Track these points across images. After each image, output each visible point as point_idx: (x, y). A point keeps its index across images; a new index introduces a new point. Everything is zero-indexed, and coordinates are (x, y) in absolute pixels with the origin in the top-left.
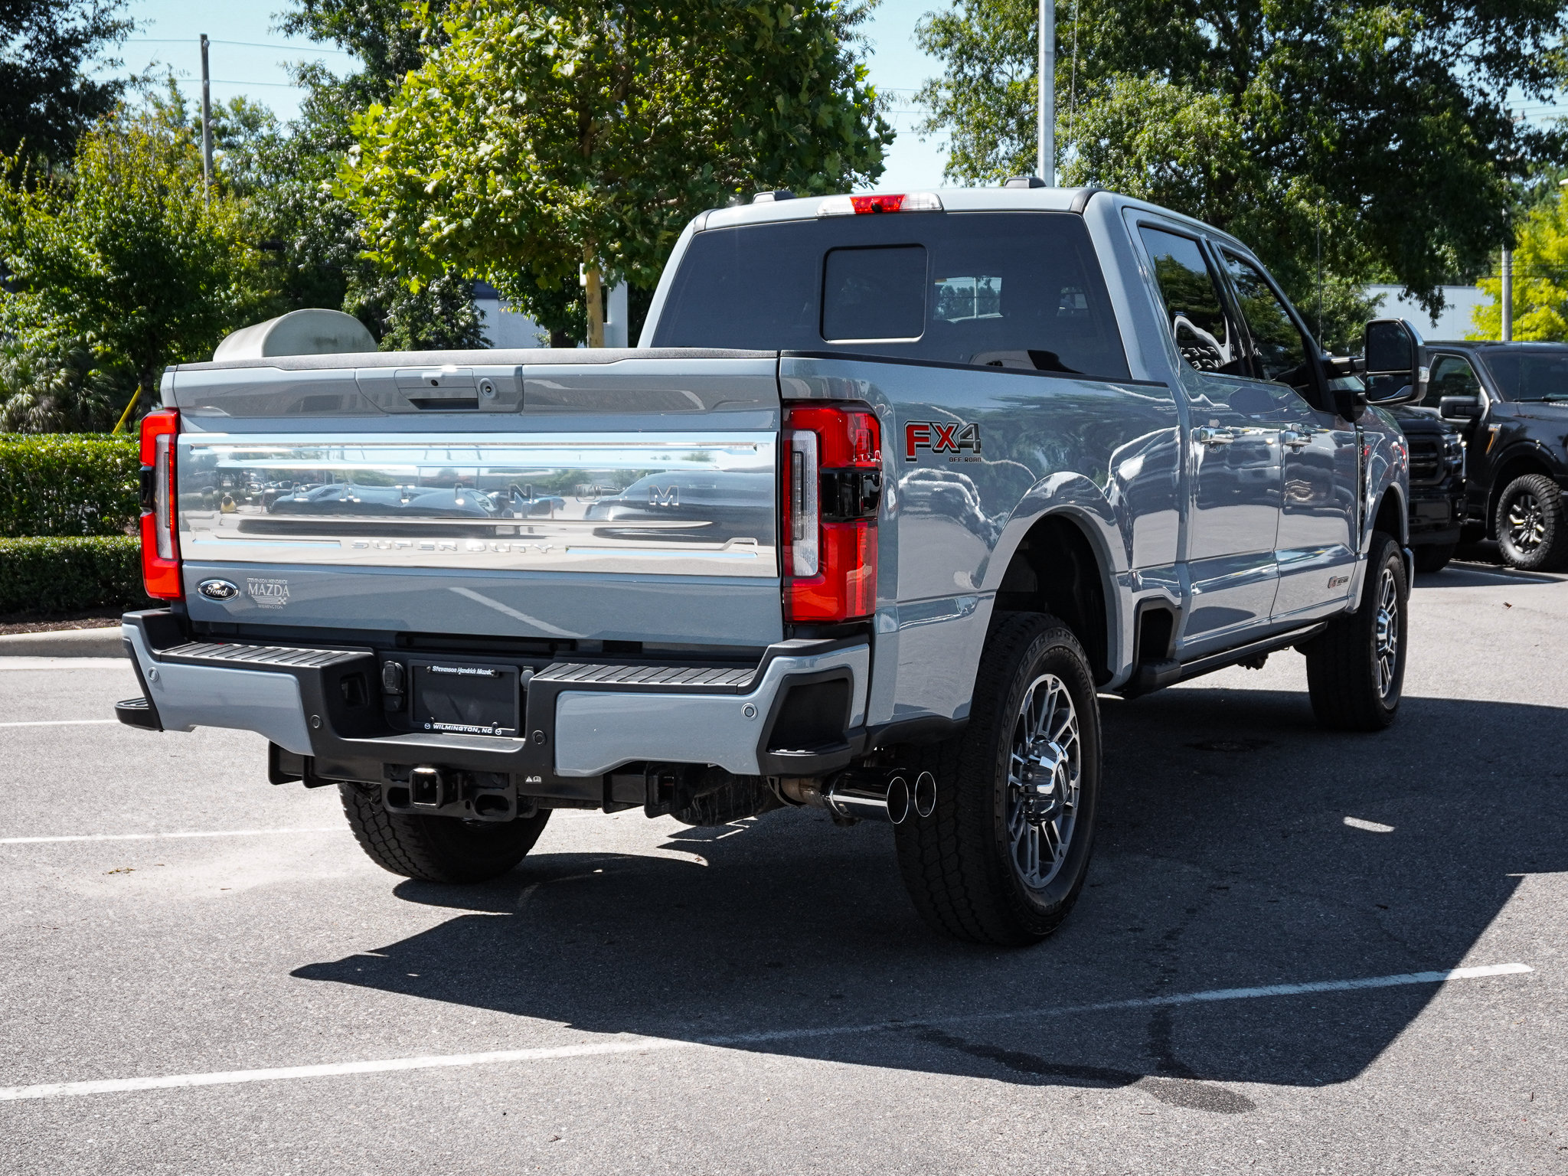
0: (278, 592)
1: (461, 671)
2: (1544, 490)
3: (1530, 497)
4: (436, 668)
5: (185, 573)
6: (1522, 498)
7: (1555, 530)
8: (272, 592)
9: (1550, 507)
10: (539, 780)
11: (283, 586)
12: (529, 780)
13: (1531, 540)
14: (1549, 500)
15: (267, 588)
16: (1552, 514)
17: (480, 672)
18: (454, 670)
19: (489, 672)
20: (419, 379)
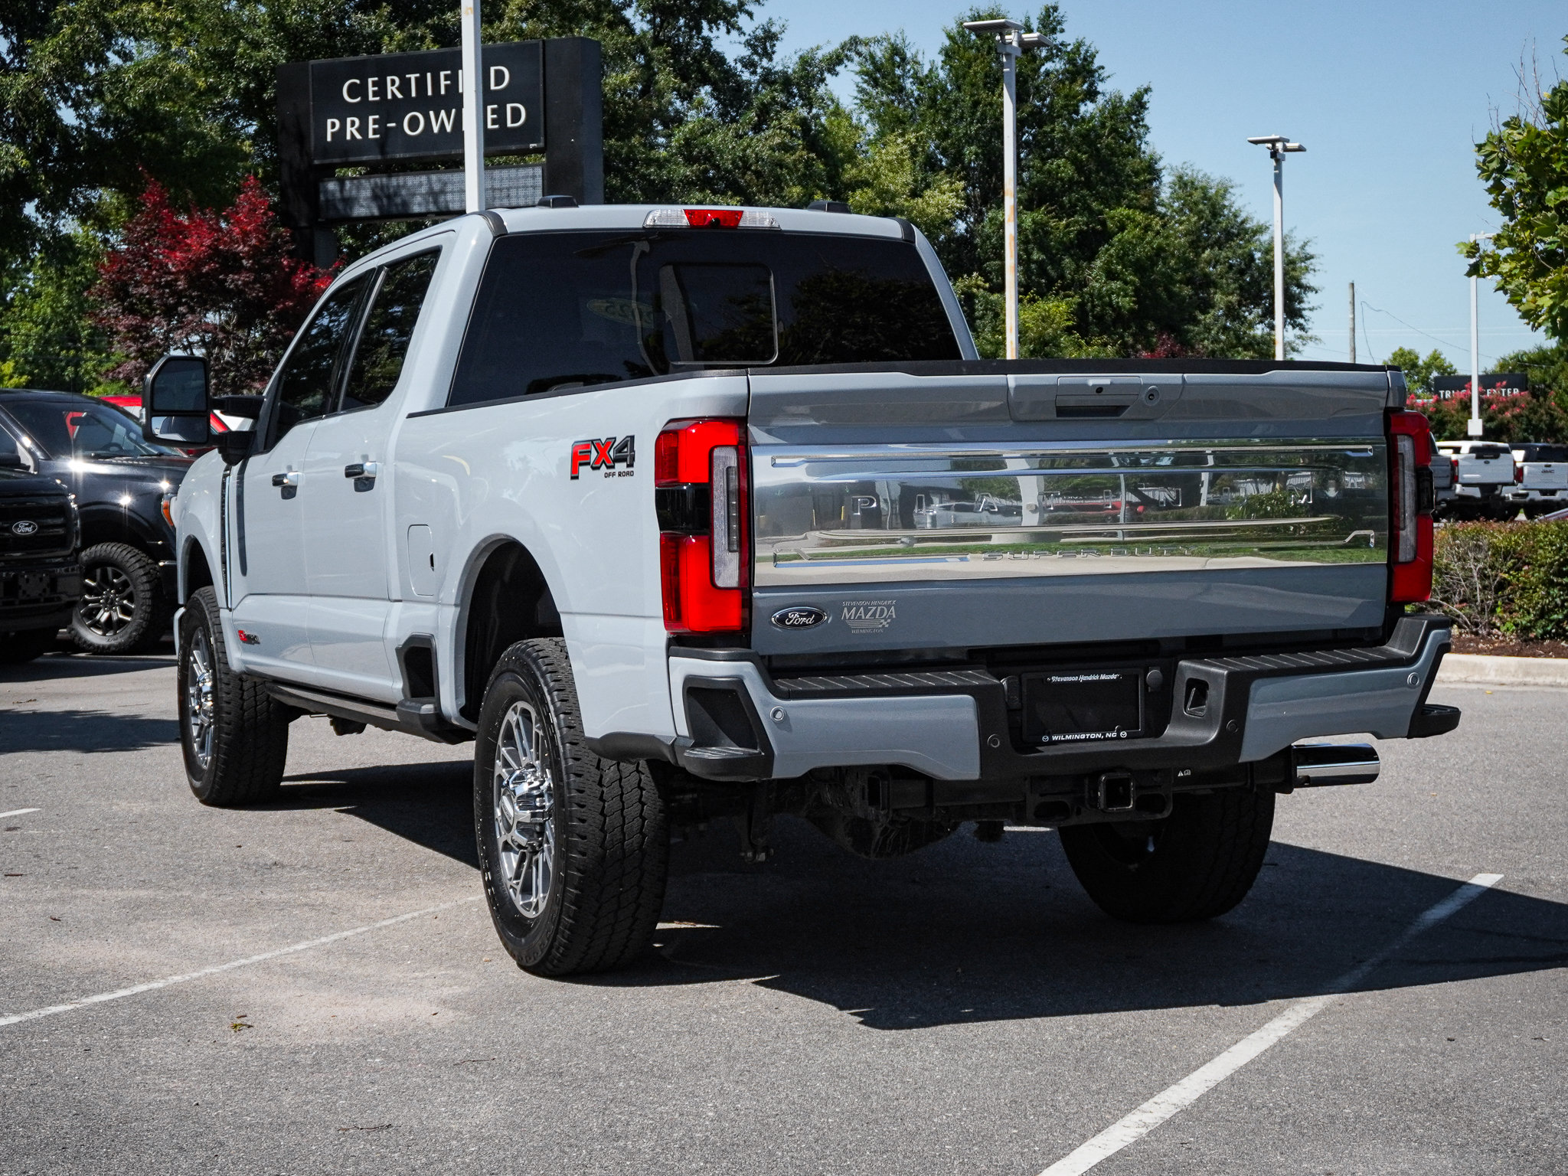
0: (881, 615)
1: (1083, 678)
2: (133, 560)
3: (109, 569)
4: (1055, 679)
5: (756, 604)
6: (98, 571)
7: (153, 606)
8: (874, 615)
9: (144, 579)
10: (1188, 773)
11: (889, 607)
12: (1180, 774)
13: (115, 618)
14: (142, 572)
15: (866, 612)
16: (147, 587)
17: (1103, 677)
18: (1075, 679)
19: (1114, 677)
20: (1086, 385)
